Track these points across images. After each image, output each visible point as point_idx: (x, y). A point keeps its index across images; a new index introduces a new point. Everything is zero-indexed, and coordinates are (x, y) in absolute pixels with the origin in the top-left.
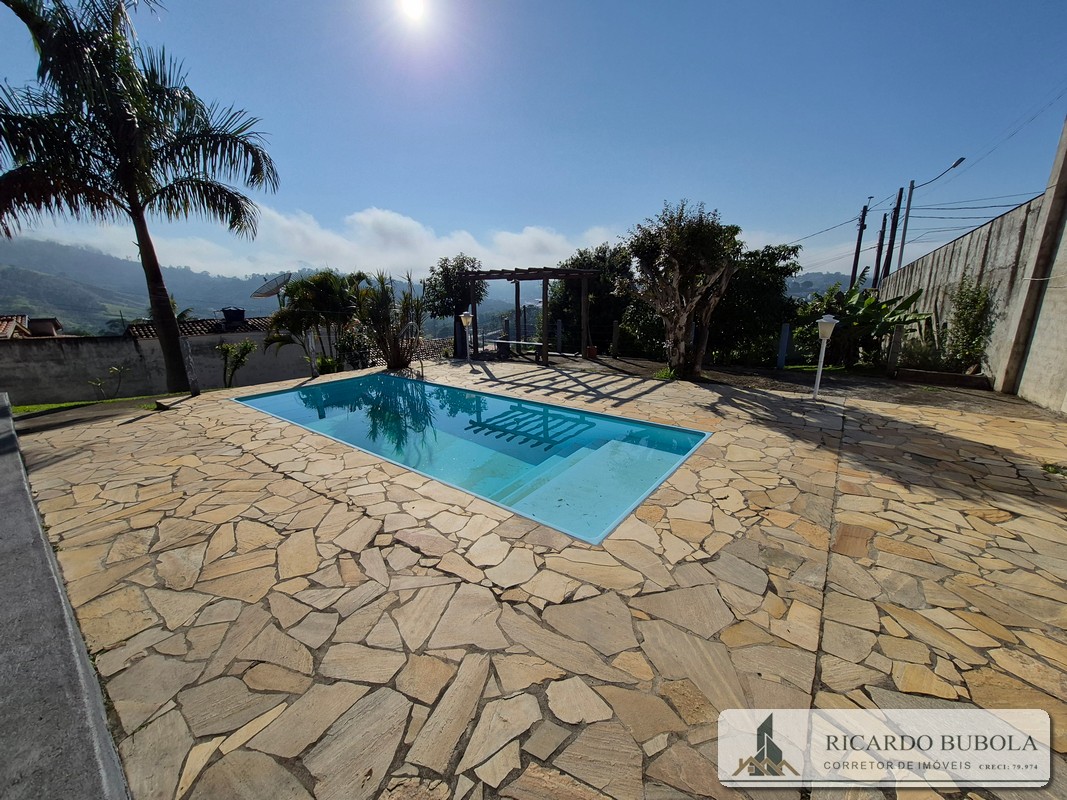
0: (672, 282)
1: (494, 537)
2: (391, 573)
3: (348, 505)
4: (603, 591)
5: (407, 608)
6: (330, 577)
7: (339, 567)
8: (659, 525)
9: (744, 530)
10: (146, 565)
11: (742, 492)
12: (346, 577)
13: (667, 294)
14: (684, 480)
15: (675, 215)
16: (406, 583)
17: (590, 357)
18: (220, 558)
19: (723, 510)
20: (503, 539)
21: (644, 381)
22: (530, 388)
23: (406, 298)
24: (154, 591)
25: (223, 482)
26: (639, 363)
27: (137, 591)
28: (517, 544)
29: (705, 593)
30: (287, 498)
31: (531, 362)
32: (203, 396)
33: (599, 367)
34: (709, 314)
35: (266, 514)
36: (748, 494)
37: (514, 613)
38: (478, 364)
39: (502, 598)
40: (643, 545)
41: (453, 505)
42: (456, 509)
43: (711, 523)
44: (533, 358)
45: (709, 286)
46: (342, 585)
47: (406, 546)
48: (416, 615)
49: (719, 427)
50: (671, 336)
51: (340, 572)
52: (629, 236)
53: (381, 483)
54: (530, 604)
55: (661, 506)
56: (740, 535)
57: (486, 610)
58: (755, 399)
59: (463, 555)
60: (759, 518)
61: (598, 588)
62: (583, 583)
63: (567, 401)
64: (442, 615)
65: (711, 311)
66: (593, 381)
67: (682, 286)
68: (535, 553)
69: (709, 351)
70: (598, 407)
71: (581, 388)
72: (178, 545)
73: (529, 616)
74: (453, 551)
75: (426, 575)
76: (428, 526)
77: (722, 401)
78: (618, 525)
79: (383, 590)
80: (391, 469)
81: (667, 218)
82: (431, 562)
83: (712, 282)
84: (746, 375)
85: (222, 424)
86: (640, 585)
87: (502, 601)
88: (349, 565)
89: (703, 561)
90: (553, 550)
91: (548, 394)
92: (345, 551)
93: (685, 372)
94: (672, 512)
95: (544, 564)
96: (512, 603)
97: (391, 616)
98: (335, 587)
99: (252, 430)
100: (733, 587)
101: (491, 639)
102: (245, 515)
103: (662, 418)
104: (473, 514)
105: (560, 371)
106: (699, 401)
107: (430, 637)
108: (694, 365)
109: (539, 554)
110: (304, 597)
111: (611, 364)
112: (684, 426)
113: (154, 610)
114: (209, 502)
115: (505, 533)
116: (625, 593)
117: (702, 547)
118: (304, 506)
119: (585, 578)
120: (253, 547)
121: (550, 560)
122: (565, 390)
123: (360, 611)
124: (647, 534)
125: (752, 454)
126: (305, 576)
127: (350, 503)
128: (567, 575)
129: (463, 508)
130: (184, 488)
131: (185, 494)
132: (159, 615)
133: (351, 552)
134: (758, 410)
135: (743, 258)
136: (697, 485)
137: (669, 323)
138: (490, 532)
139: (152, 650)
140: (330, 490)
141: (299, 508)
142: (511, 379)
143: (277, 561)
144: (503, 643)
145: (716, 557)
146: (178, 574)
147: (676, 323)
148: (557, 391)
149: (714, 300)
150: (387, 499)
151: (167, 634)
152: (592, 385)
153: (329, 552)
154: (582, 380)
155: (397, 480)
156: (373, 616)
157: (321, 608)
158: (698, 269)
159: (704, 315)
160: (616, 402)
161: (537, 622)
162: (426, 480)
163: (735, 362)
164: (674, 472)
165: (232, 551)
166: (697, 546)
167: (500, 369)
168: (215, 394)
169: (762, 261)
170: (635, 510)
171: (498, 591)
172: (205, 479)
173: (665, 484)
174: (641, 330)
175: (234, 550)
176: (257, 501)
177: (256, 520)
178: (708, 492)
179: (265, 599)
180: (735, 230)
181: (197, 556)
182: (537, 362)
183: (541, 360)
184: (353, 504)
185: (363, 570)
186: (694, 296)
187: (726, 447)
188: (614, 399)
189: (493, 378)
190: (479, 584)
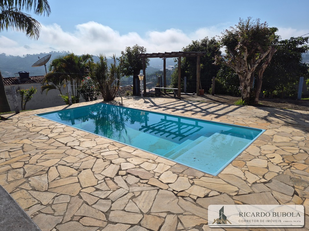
0: (244, 57)
1: (170, 172)
2: (129, 185)
3: (103, 159)
4: (221, 193)
5: (139, 198)
6: (104, 187)
7: (106, 183)
8: (243, 169)
9: (283, 171)
10: (25, 182)
11: (282, 155)
12: (110, 187)
13: (241, 63)
14: (253, 150)
15: (245, 25)
16: (136, 189)
17: (201, 95)
18: (54, 180)
19: (272, 163)
20: (174, 173)
21: (229, 106)
22: (174, 110)
23: (112, 67)
24: (32, 191)
25: (44, 150)
26: (226, 97)
27: (25, 192)
28: (180, 175)
29: (266, 195)
30: (75, 156)
31: (172, 97)
32: (21, 113)
33: (206, 100)
34: (262, 73)
35: (68, 163)
36: (284, 156)
37: (184, 201)
38: (147, 99)
39: (178, 195)
40: (237, 176)
41: (149, 159)
42: (151, 161)
43: (267, 168)
44: (173, 95)
45: (262, 59)
46: (109, 189)
47: (133, 175)
48: (143, 201)
49: (268, 127)
50: (243, 84)
51: (107, 185)
52: (221, 35)
53: (115, 150)
54: (190, 197)
55: (243, 161)
56: (281, 173)
57: (172, 199)
58: (287, 114)
59: (158, 179)
60: (289, 166)
61: (219, 192)
62: (212, 190)
63: (192, 115)
64: (154, 201)
65: (263, 71)
66: (204, 106)
67: (249, 59)
68: (189, 178)
69: (262, 91)
70: (208, 118)
71: (198, 110)
72: (35, 175)
73: (191, 202)
74: (153, 177)
75: (144, 186)
76: (140, 167)
77: (270, 115)
78: (224, 168)
79: (127, 192)
80: (118, 145)
81: (241, 26)
82: (145, 181)
83: (264, 57)
84: (281, 103)
85: (35, 126)
86: (238, 191)
87: (178, 196)
88: (110, 182)
89: (264, 183)
90: (196, 178)
91: (183, 112)
92: (107, 177)
93: (250, 102)
94: (248, 163)
95: (193, 183)
96: (183, 197)
97: (133, 201)
98: (107, 191)
99: (49, 128)
100: (278, 193)
101: (177, 209)
102: (59, 163)
103: (240, 123)
104: (159, 163)
105: (187, 102)
106: (258, 115)
107: (151, 209)
108: (254, 98)
109: (191, 179)
110: (94, 193)
111: (211, 98)
112: (251, 127)
113: (35, 198)
114: (41, 158)
115: (174, 171)
116: (231, 194)
117: (263, 177)
118: (84, 160)
119: (213, 188)
120: (67, 176)
121: (196, 181)
122: (191, 110)
123: (120, 199)
124: (238, 172)
125: (285, 139)
126: (93, 186)
127: (104, 158)
128: (204, 187)
129: (154, 161)
130: (29, 153)
131: (30, 155)
132: (37, 200)
133: (110, 178)
134: (288, 119)
135: (279, 44)
136: (260, 152)
137: (242, 78)
138: (168, 170)
139: (40, 212)
140: (93, 153)
141: (82, 160)
142: (164, 105)
143: (79, 181)
144: (182, 211)
145: (270, 181)
146: (40, 186)
147: (246, 77)
148: (187, 111)
149: (265, 66)
150: (119, 157)
151: (43, 207)
152: (204, 108)
153: (100, 178)
154: (198, 106)
155: (122, 149)
156: (125, 201)
157: (103, 198)
158: (257, 51)
159: (260, 73)
160: (216, 116)
161: (194, 204)
162: (135, 149)
163: (275, 96)
164: (248, 147)
165: (59, 177)
166: (261, 177)
167: (158, 101)
168: (26, 112)
169: (289, 45)
170: (231, 163)
171: (176, 193)
172: (36, 149)
173: (244, 152)
174: (226, 81)
175: (59, 176)
176: (63, 158)
177: (65, 165)
178: (265, 155)
179: (78, 195)
180: (275, 29)
181: (44, 178)
182: (175, 97)
183: (177, 96)
184: (105, 159)
185: (117, 184)
186: (254, 64)
187: (273, 136)
188: (215, 114)
189: (155, 105)
190: (167, 190)
